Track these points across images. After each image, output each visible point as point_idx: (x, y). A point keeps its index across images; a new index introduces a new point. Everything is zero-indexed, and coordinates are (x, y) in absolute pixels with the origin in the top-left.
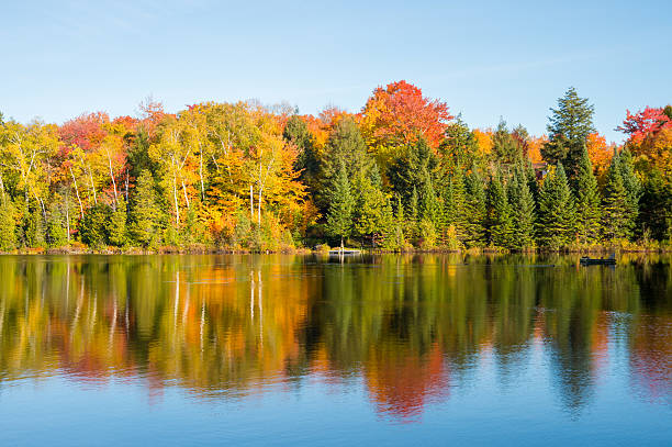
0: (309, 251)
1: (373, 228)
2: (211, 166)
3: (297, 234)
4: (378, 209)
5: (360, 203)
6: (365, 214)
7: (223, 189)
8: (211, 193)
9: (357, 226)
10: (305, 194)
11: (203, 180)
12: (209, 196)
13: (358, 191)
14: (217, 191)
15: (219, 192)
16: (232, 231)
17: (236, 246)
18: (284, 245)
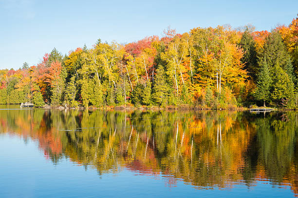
0: (246, 109)
1: (281, 96)
2: (197, 63)
3: (240, 99)
4: (285, 85)
5: (275, 81)
6: (277, 88)
7: (202, 75)
8: (196, 77)
9: (272, 95)
10: (248, 77)
11: (192, 70)
12: (195, 79)
13: (275, 75)
14: (199, 76)
15: (200, 76)
16: (204, 98)
17: (205, 106)
18: (231, 105)
